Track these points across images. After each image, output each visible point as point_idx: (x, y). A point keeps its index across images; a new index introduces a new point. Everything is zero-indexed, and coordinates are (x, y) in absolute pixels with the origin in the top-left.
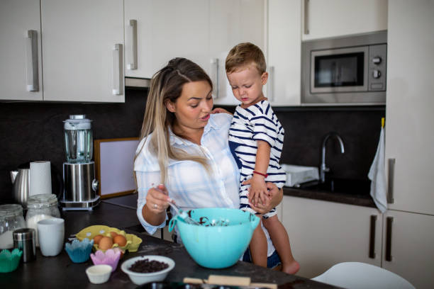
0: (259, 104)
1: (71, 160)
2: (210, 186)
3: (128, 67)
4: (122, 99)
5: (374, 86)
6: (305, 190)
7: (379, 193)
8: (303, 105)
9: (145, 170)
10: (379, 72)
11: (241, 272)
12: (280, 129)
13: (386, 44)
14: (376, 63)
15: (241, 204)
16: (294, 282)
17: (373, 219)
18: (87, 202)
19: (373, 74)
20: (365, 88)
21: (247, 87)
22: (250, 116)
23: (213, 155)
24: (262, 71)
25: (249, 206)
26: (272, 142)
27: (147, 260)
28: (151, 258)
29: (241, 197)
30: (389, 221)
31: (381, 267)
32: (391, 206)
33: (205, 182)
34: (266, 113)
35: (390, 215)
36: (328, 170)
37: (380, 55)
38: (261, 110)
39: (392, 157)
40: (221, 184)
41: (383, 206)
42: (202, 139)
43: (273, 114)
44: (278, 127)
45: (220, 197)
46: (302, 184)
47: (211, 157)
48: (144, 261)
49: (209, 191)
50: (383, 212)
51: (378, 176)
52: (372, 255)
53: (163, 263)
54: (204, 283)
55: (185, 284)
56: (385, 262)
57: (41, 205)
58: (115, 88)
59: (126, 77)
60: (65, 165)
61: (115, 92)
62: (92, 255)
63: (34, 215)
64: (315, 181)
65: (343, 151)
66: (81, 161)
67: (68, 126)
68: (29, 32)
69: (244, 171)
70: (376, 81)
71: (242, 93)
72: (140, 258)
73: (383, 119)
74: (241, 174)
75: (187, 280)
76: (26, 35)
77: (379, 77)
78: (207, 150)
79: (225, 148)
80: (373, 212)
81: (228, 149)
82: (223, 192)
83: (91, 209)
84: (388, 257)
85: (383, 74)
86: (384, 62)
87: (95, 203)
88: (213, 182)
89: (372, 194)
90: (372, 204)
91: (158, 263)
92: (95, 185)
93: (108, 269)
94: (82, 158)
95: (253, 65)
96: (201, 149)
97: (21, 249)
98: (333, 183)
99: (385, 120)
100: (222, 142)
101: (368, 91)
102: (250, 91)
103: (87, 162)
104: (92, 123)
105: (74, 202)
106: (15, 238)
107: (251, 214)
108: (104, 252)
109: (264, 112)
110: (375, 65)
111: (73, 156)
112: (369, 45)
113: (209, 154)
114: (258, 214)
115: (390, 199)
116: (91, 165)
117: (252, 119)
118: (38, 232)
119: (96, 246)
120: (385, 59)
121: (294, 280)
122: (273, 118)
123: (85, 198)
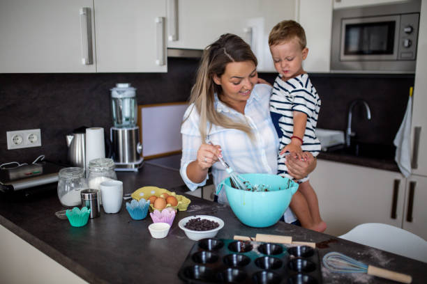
0: (299, 77)
1: (118, 125)
2: (253, 153)
3: (170, 38)
4: (164, 69)
5: (404, 55)
6: (331, 154)
7: (404, 159)
8: (333, 72)
9: (192, 134)
10: (410, 41)
11: (282, 231)
12: (318, 100)
13: (419, 13)
14: (408, 33)
15: (279, 171)
16: (329, 241)
17: (397, 183)
18: (133, 164)
19: (403, 43)
20: (394, 56)
21: (289, 60)
22: (291, 89)
23: (256, 124)
24: (303, 46)
25: (286, 172)
26: (310, 113)
27: (199, 219)
28: (202, 217)
29: (279, 164)
30: (412, 185)
31: (402, 228)
32: (415, 171)
33: (249, 150)
34: (306, 87)
35: (413, 179)
36: (353, 134)
37: (411, 25)
38: (301, 83)
39: (418, 125)
40: (263, 152)
41: (407, 171)
42: (246, 109)
43: (312, 87)
44: (316, 100)
45: (260, 163)
46: (328, 148)
47: (254, 126)
48: (196, 220)
49: (251, 158)
50: (407, 176)
51: (403, 143)
52: (394, 215)
53: (213, 222)
54: (252, 240)
55: (236, 242)
56: (406, 223)
57: (102, 168)
58: (158, 59)
59: (168, 48)
60: (113, 131)
61: (158, 62)
62: (151, 214)
63: (95, 177)
64: (341, 144)
65: (369, 117)
66: (126, 126)
67: (115, 94)
68: (84, 9)
69: (285, 140)
70: (406, 50)
71: (284, 65)
72: (193, 218)
73: (411, 89)
74: (281, 143)
75: (236, 237)
76: (81, 12)
77: (409, 46)
78: (250, 119)
79: (266, 119)
80: (397, 176)
81: (270, 120)
82: (264, 160)
83: (136, 170)
84: (409, 218)
85: (414, 43)
86: (416, 31)
87: (140, 165)
88: (256, 149)
89: (396, 159)
90: (396, 169)
91: (208, 221)
92: (139, 148)
93: (167, 226)
94: (128, 123)
95: (296, 39)
96: (245, 118)
97: (89, 208)
98: (357, 147)
99: (413, 89)
100: (264, 113)
101: (397, 60)
102: (292, 64)
103: (132, 127)
104: (136, 92)
105: (121, 163)
106: (83, 197)
107: (289, 180)
108: (161, 211)
109: (304, 85)
110: (406, 35)
111: (119, 121)
112: (400, 14)
113: (253, 124)
114: (294, 179)
115: (414, 164)
116: (136, 130)
117: (293, 92)
118: (101, 192)
119: (152, 205)
120: (417, 28)
121: (329, 239)
122: (312, 91)
123: (131, 160)
